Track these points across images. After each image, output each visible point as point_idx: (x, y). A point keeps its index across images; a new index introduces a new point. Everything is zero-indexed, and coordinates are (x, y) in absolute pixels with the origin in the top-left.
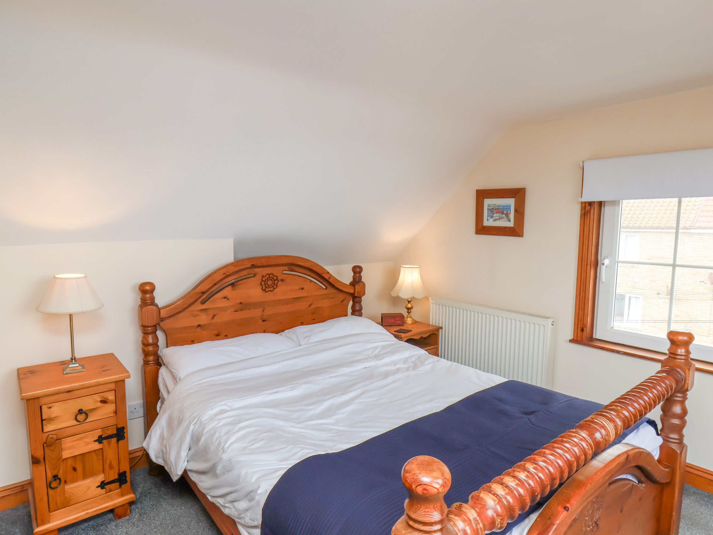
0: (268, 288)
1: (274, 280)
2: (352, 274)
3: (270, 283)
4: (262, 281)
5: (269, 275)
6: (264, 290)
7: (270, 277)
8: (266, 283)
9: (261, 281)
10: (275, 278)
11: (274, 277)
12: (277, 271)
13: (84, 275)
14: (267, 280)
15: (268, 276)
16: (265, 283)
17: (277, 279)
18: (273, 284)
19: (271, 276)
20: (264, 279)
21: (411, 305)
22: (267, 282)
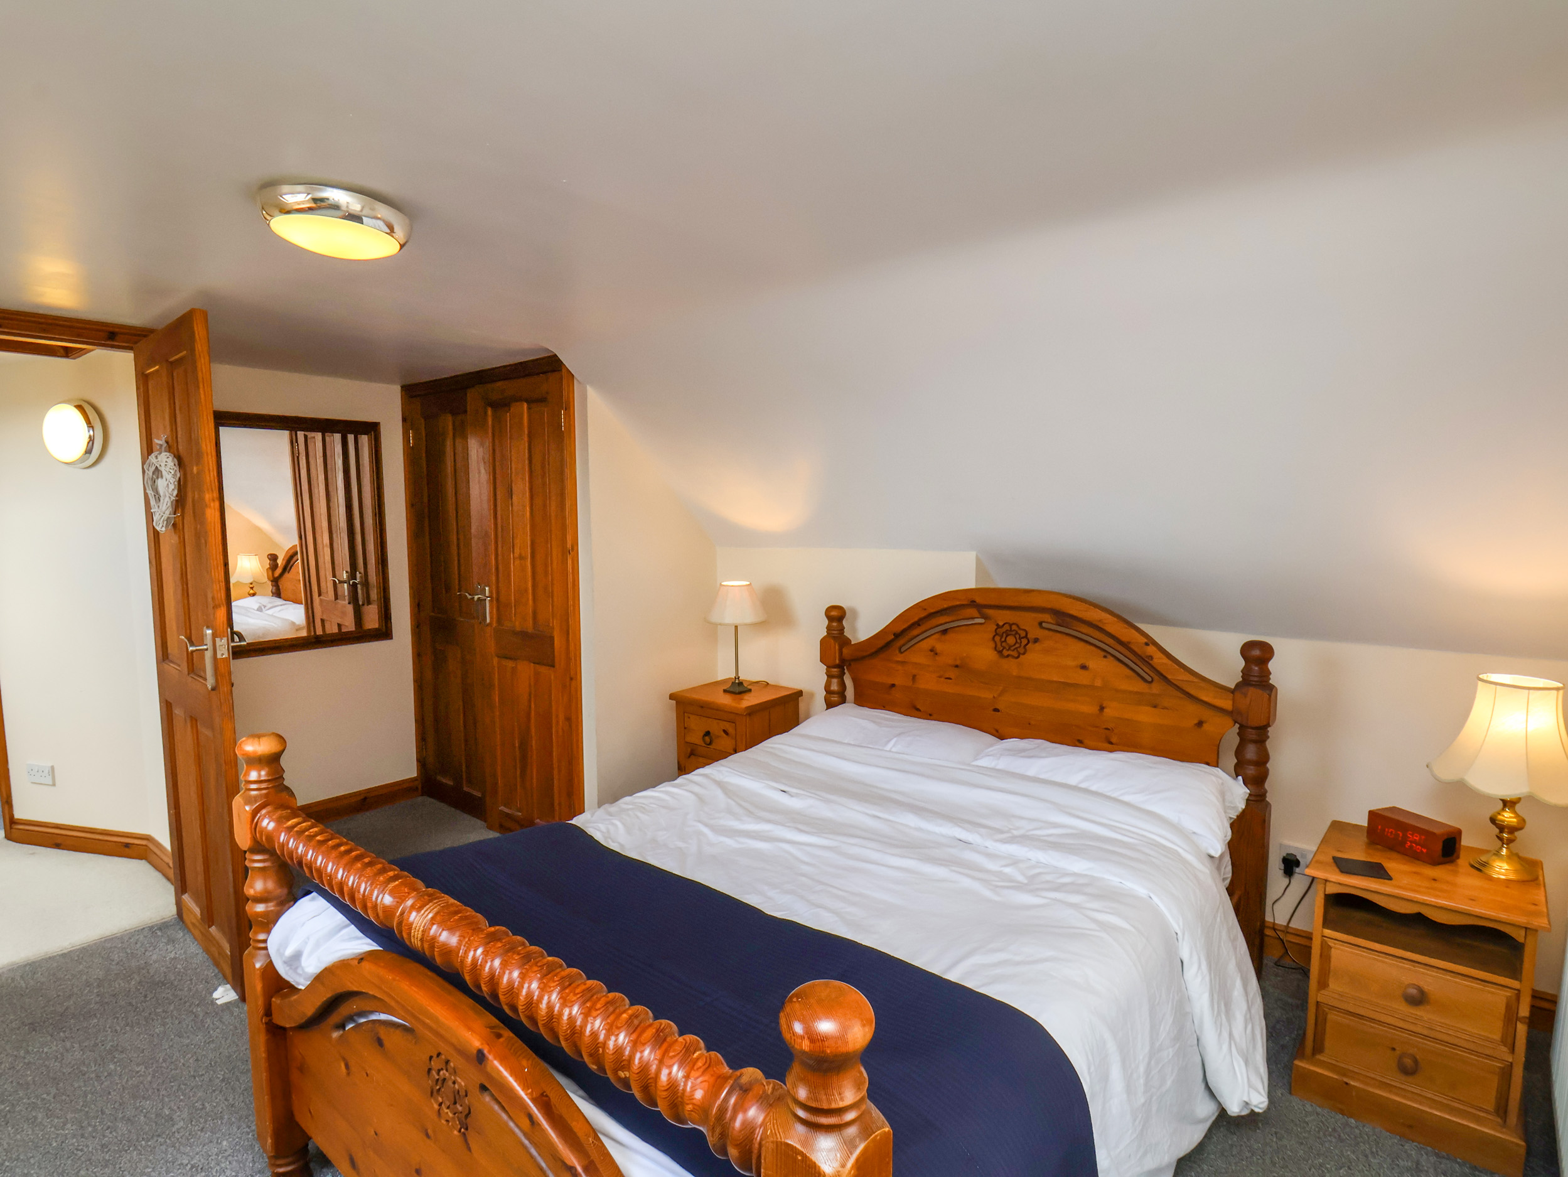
0: (1008, 650)
1: (1021, 638)
2: (1242, 663)
3: (1011, 640)
4: (997, 634)
5: (1011, 625)
6: (1000, 652)
7: (1013, 629)
8: (1003, 640)
9: (995, 634)
10: (1023, 634)
11: (1020, 632)
12: (1027, 621)
13: (749, 583)
14: (1004, 635)
15: (1007, 627)
16: (1001, 639)
17: (1026, 637)
18: (1017, 645)
19: (1014, 627)
20: (1001, 631)
21: (1517, 815)
22: (1006, 638)
